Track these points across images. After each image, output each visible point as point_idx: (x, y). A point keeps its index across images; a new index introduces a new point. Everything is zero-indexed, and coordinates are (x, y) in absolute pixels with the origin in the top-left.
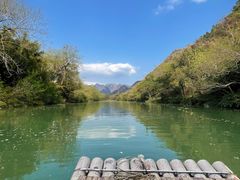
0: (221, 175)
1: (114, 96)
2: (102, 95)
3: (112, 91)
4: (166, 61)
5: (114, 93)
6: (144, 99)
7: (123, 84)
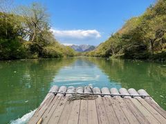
0: (142, 97)
1: (85, 53)
2: (76, 53)
3: (84, 50)
4: (124, 28)
5: (85, 51)
6: (108, 55)
7: (91, 45)
